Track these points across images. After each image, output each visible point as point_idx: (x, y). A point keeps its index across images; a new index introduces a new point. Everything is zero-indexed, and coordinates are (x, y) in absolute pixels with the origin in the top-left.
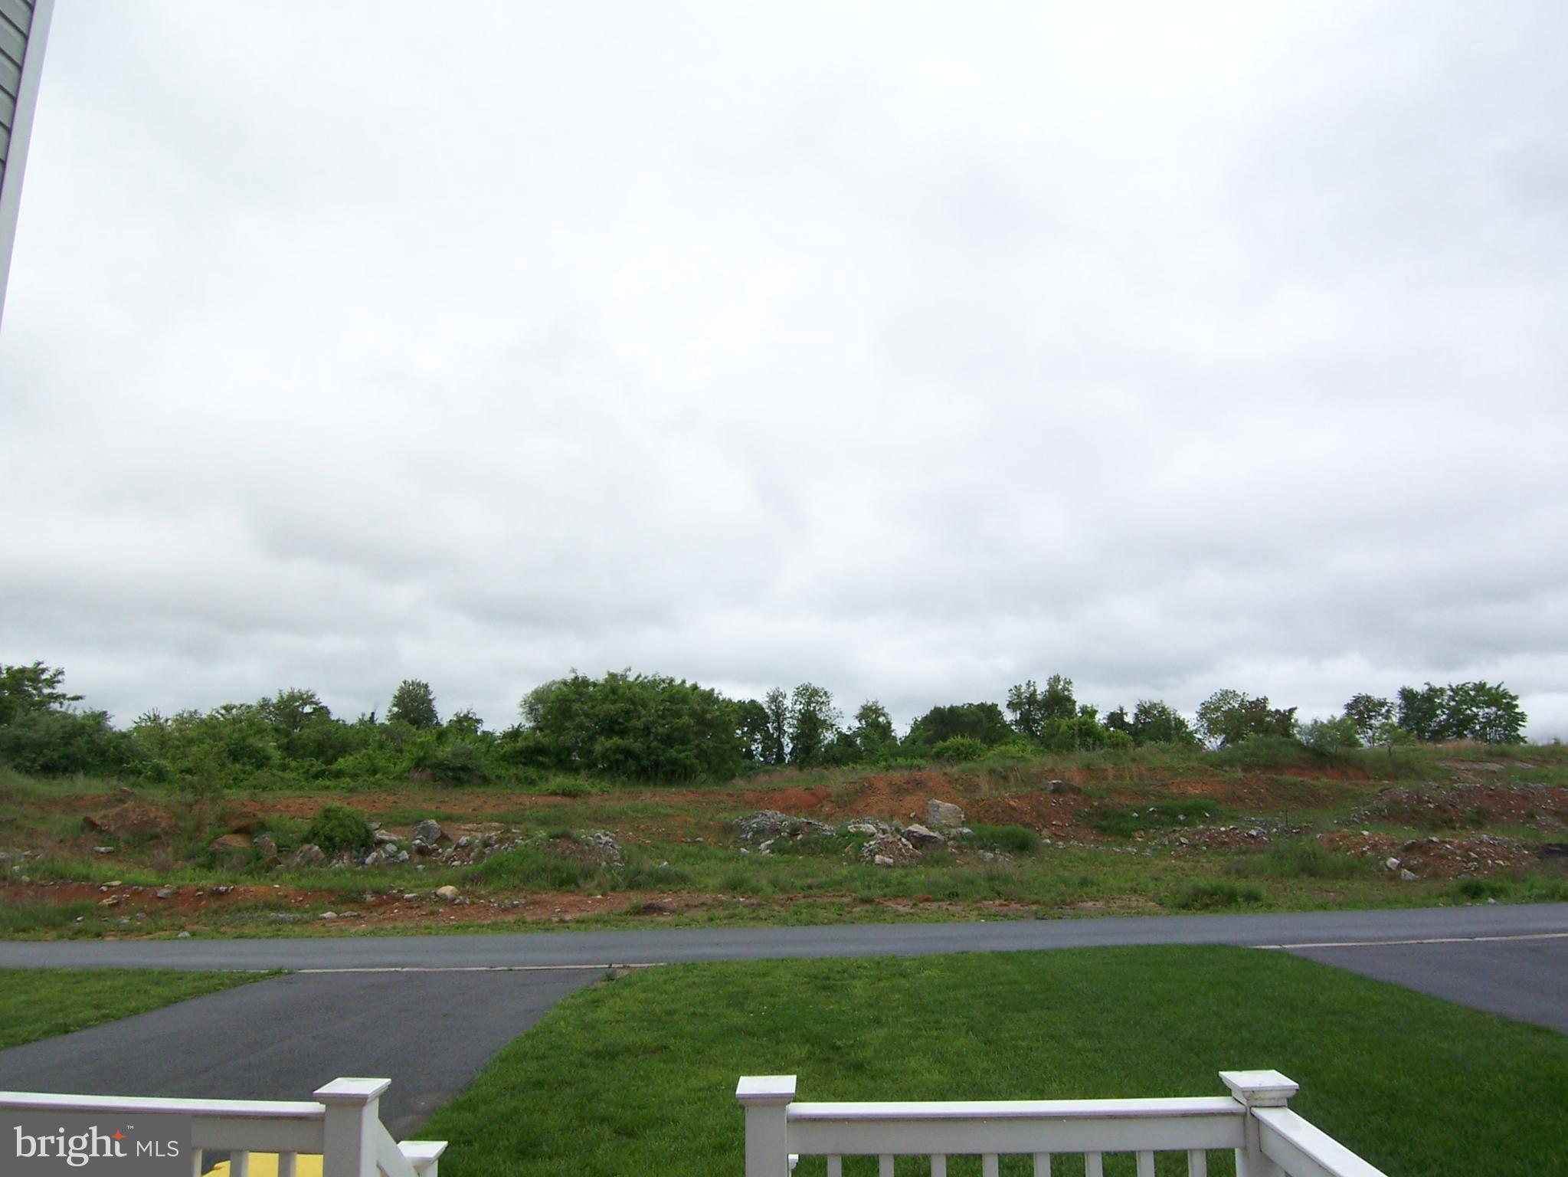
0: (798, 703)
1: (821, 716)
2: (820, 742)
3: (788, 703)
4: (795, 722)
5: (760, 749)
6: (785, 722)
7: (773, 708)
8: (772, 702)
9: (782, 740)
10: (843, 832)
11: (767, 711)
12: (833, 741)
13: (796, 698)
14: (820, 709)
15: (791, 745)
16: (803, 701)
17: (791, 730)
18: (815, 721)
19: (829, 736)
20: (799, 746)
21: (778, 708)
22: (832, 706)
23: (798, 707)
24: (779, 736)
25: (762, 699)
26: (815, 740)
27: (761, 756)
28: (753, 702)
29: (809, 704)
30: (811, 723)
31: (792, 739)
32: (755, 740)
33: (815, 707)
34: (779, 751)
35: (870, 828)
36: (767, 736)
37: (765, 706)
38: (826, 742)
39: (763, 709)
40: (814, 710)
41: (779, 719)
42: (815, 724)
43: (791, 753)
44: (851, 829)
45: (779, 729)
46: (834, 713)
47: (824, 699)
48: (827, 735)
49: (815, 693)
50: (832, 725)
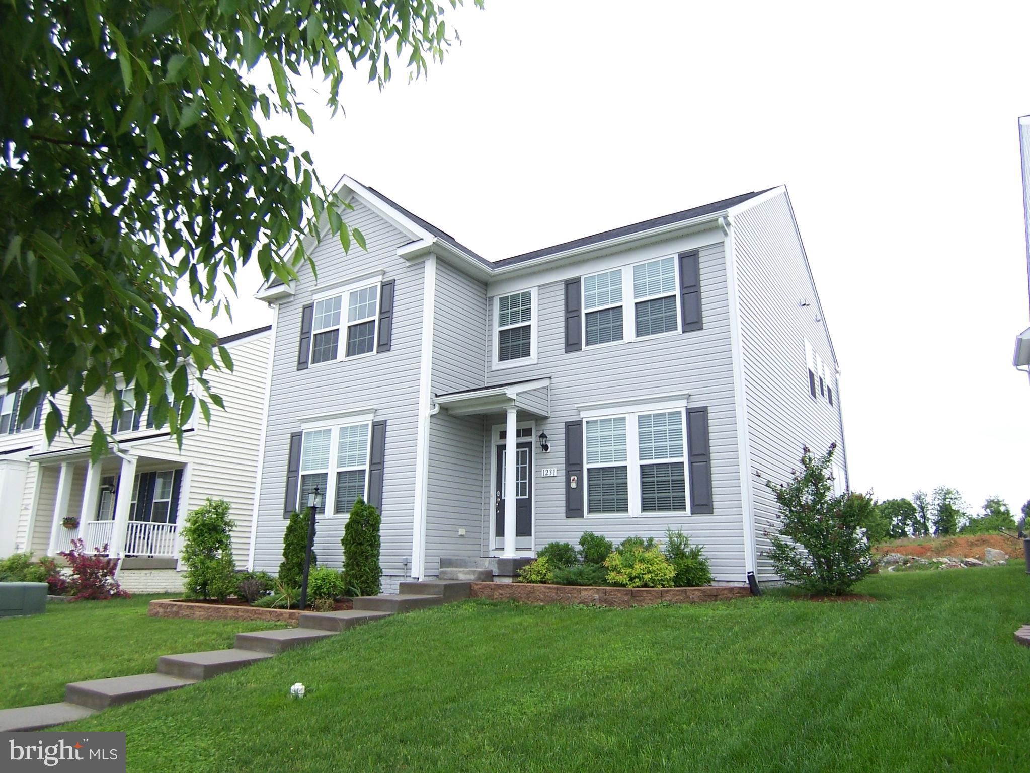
0: (937, 499)
1: (954, 507)
2: (955, 525)
3: (929, 499)
4: (936, 512)
5: (912, 531)
6: (928, 512)
7: (918, 503)
8: (917, 499)
9: (928, 524)
10: (931, 562)
11: (913, 505)
12: (965, 525)
13: (935, 495)
14: (954, 504)
15: (934, 528)
16: (940, 498)
17: (933, 518)
18: (950, 511)
19: (962, 522)
20: (941, 528)
21: (922, 503)
22: (962, 500)
23: (937, 502)
24: (925, 522)
25: (910, 499)
26: (952, 524)
27: (913, 535)
28: (903, 500)
29: (945, 499)
30: (947, 515)
31: (935, 523)
32: (908, 525)
33: (950, 502)
34: (925, 532)
35: (945, 560)
36: (916, 522)
37: (912, 502)
38: (960, 525)
39: (911, 504)
40: (949, 504)
41: (923, 510)
42: (950, 513)
43: (934, 533)
44: (935, 560)
45: (924, 517)
46: (965, 505)
47: (956, 496)
48: (961, 520)
49: (949, 492)
50: (964, 514)
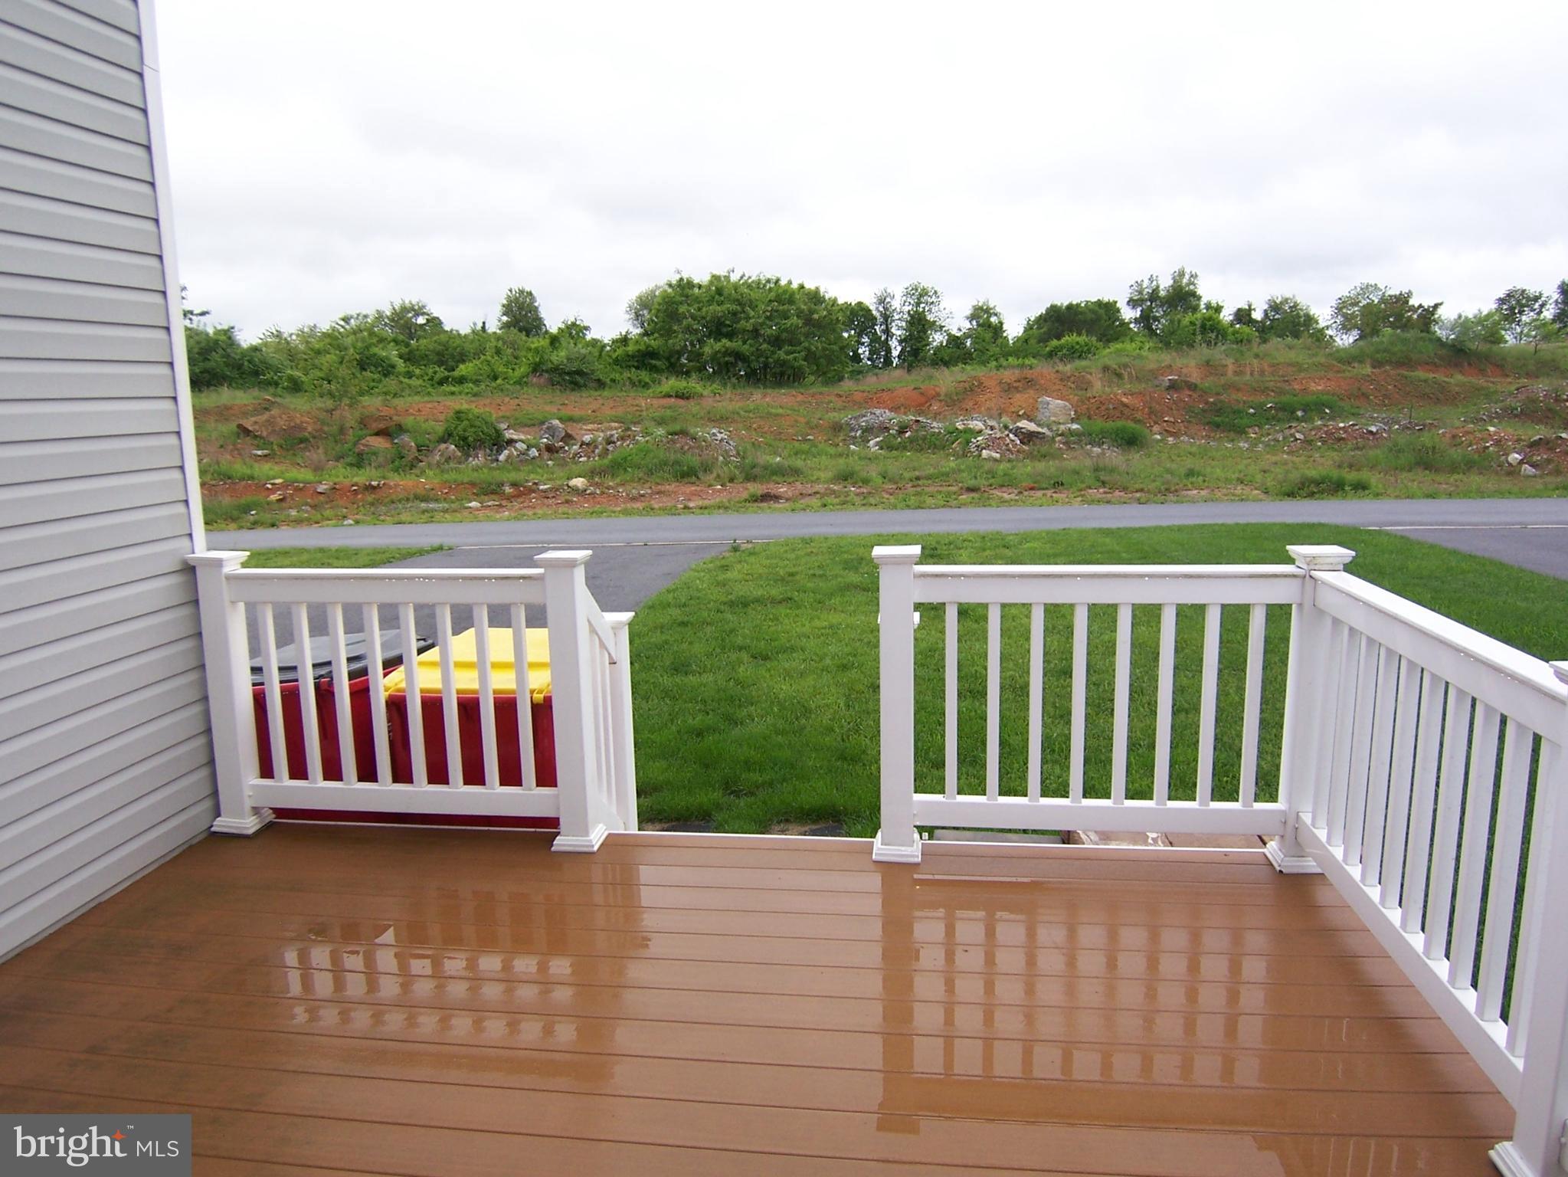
0: (907, 304)
1: (930, 317)
2: (929, 344)
3: (896, 304)
4: (904, 324)
5: (867, 353)
6: (893, 324)
7: (881, 309)
8: (880, 304)
9: (890, 343)
10: (951, 429)
11: (874, 312)
12: (942, 342)
13: (904, 298)
14: (930, 311)
15: (899, 348)
16: (912, 302)
17: (899, 333)
18: (923, 323)
19: (937, 339)
20: (908, 349)
21: (886, 309)
22: (941, 307)
23: (907, 308)
24: (887, 339)
25: (870, 302)
26: (924, 343)
27: (869, 359)
28: (860, 304)
29: (918, 304)
30: (919, 325)
31: (900, 342)
32: (863, 344)
33: (924, 308)
34: (886, 355)
35: (976, 425)
36: (875, 339)
37: (872, 308)
38: (935, 344)
39: (870, 310)
40: (924, 311)
41: (887, 321)
42: (924, 325)
43: (899, 357)
44: (960, 426)
45: (887, 331)
46: (943, 315)
47: (934, 299)
48: (936, 337)
49: (924, 293)
50: (942, 327)
